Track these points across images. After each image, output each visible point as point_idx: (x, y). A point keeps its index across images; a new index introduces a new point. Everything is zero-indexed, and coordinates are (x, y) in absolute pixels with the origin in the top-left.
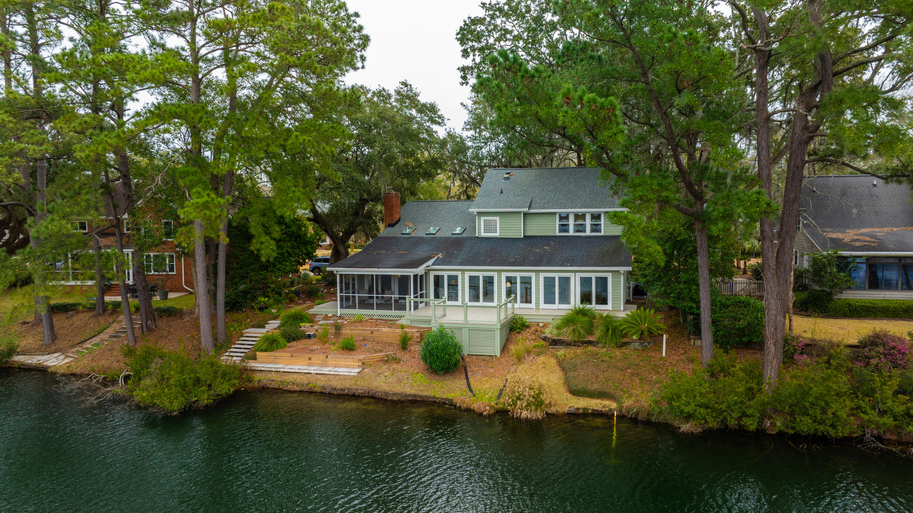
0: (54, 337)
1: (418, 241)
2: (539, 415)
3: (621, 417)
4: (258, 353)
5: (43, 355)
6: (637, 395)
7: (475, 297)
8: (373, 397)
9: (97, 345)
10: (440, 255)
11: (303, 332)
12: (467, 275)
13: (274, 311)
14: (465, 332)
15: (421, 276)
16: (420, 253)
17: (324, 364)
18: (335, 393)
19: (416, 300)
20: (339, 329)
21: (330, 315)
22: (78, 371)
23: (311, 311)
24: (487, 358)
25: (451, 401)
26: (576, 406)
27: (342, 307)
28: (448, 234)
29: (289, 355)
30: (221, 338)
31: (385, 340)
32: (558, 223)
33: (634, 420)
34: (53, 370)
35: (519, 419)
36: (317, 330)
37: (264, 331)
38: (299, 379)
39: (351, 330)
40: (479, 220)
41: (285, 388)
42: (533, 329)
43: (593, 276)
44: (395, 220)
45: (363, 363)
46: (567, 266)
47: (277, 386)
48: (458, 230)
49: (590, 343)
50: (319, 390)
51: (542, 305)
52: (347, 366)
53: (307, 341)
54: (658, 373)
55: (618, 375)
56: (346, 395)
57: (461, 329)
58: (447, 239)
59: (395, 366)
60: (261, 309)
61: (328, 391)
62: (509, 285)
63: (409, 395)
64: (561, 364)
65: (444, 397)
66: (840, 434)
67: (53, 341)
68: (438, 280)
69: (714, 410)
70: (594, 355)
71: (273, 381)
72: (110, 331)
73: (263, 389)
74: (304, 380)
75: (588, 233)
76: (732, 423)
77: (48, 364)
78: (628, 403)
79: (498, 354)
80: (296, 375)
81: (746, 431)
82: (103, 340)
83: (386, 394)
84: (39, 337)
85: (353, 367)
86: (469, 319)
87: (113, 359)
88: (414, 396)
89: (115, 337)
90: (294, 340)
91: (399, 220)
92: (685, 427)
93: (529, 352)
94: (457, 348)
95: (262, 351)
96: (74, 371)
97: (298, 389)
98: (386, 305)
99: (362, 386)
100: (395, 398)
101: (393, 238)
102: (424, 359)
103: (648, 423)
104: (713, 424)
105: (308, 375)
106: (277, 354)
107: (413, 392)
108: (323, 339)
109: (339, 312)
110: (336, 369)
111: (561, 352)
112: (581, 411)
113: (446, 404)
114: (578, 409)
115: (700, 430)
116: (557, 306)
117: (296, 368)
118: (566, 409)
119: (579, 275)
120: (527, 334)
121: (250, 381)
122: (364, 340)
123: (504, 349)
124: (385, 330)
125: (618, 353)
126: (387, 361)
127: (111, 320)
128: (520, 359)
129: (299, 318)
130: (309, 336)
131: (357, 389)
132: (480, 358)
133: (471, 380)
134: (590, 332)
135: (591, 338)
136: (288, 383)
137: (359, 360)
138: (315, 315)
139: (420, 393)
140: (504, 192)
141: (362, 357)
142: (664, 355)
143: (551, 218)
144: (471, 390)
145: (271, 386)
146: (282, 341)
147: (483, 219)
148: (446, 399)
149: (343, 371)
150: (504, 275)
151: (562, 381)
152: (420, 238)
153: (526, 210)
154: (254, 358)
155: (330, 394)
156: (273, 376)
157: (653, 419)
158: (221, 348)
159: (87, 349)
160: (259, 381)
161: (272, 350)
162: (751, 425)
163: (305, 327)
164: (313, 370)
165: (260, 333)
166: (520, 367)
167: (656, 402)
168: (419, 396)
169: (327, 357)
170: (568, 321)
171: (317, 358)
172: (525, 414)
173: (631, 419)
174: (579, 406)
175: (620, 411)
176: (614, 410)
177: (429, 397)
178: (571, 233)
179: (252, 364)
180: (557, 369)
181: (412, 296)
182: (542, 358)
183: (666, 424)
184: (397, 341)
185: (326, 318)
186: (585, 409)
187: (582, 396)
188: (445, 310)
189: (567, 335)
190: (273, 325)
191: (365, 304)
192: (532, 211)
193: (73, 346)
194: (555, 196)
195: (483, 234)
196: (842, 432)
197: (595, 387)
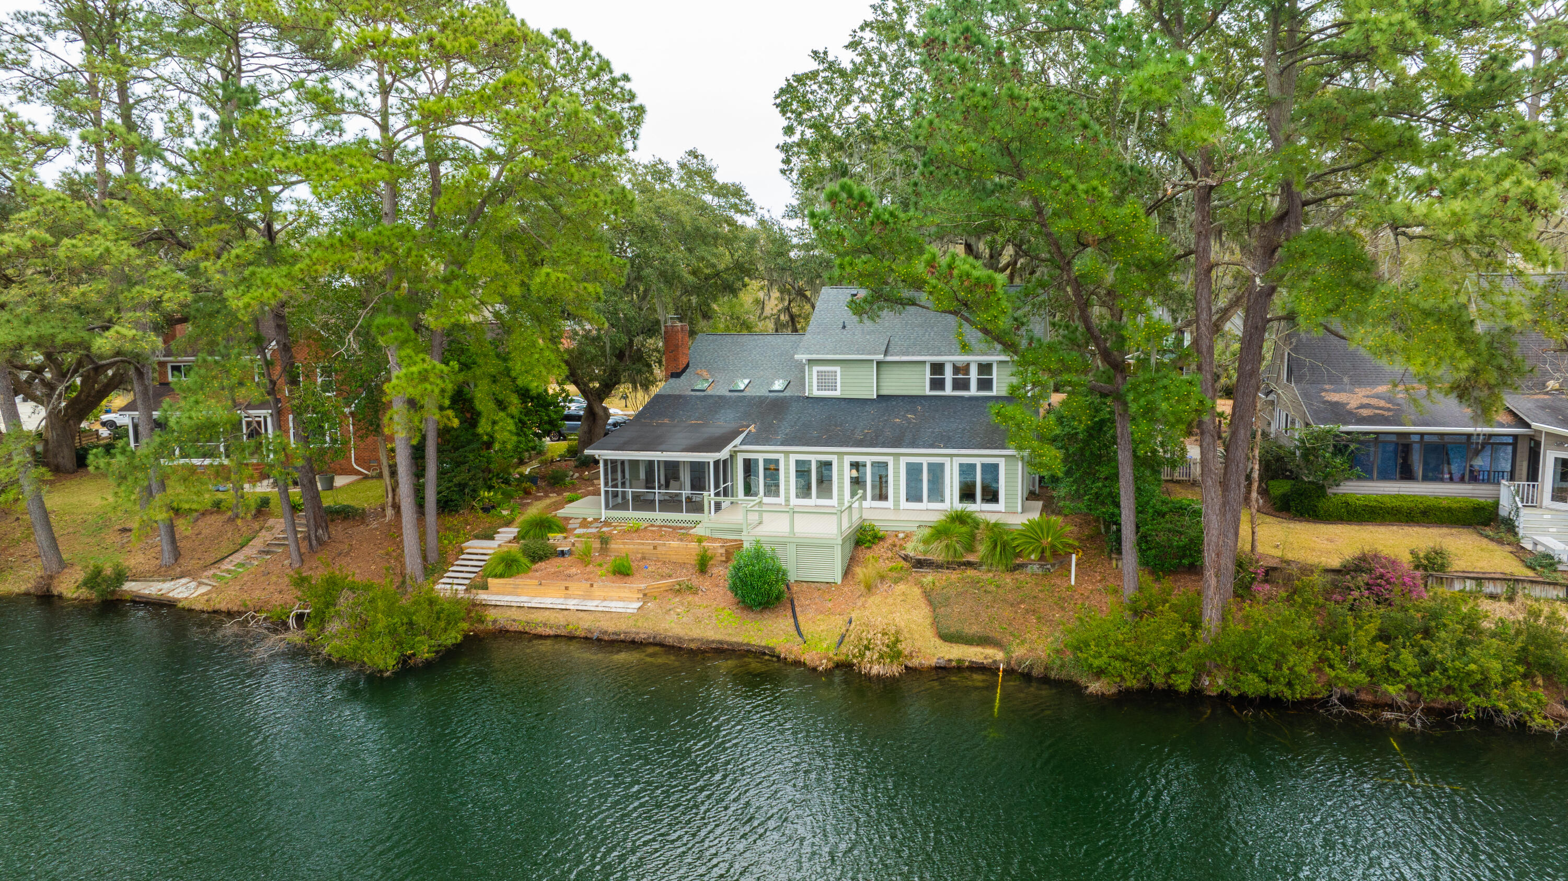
0: (177, 554)
1: (719, 403)
2: (895, 669)
3: (1009, 672)
4: (489, 580)
5: (164, 581)
6: (1032, 642)
7: (804, 491)
8: (661, 645)
9: (242, 565)
10: (752, 428)
11: (554, 547)
12: (793, 458)
13: (505, 513)
14: (791, 549)
15: (725, 462)
16: (723, 422)
17: (588, 597)
18: (606, 638)
19: (718, 499)
20: (607, 543)
21: (590, 519)
22: (223, 607)
23: (562, 513)
24: (823, 587)
25: (772, 649)
26: (947, 658)
27: (607, 507)
28: (763, 392)
29: (536, 582)
30: (432, 556)
31: (674, 558)
32: (928, 376)
33: (1027, 677)
34: (185, 604)
35: (868, 677)
36: (573, 545)
37: (493, 544)
38: (552, 618)
39: (624, 544)
40: (810, 371)
41: (533, 632)
42: (889, 541)
43: (978, 462)
44: (681, 367)
45: (645, 595)
46: (939, 447)
47: (520, 628)
48: (778, 385)
49: (969, 564)
50: (583, 635)
51: (904, 504)
52: (621, 599)
53: (560, 560)
54: (1063, 609)
55: (1008, 613)
56: (623, 641)
57: (785, 544)
58: (761, 400)
59: (690, 598)
60: (486, 510)
61: (595, 635)
62: (854, 473)
63: (713, 642)
64: (928, 596)
65: (763, 644)
66: (1298, 696)
67: (176, 560)
68: (749, 466)
69: (1134, 663)
70: (975, 583)
71: (514, 620)
72: (258, 542)
73: (503, 633)
74: (561, 619)
75: (973, 391)
76: (1158, 681)
77: (175, 594)
78: (1019, 652)
79: (839, 580)
80: (547, 613)
81: (1177, 693)
82: (249, 558)
83: (680, 639)
84: (152, 553)
85: (630, 600)
86: (797, 529)
87: (271, 588)
88: (721, 642)
89: (267, 553)
90: (541, 559)
91: (687, 366)
92: (1095, 687)
93: (882, 578)
94: (781, 574)
95: (495, 576)
96: (217, 607)
97: (552, 633)
98: (672, 504)
99: (644, 628)
100: (693, 646)
101: (680, 397)
102: (734, 589)
103: (1045, 680)
104: (1132, 682)
105: (566, 613)
106: (517, 581)
107: (719, 637)
108: (585, 559)
109: (604, 514)
110: (605, 604)
111: (929, 577)
112: (954, 664)
113: (765, 654)
114: (950, 661)
115: (1114, 690)
116: (925, 504)
117: (547, 602)
118: (933, 662)
119: (957, 461)
120: (880, 549)
121: (481, 621)
122: (644, 558)
123: (847, 572)
124: (675, 544)
125: (1008, 580)
126: (679, 590)
127: (256, 526)
128: (869, 588)
129: (544, 525)
130: (563, 553)
131: (638, 633)
132: (813, 585)
133: (800, 618)
134: (971, 549)
135: (971, 558)
136: (537, 624)
137: (639, 591)
138: (567, 519)
139: (728, 639)
140: (848, 327)
141: (643, 586)
142: (1073, 583)
143: (918, 368)
144: (800, 634)
145: (511, 629)
146: (525, 560)
147: (816, 369)
148: (765, 647)
149: (616, 606)
150: (847, 460)
151: (929, 621)
152: (720, 397)
153: (880, 357)
154: (485, 587)
155: (599, 640)
156: (514, 614)
157: (1053, 674)
158: (433, 572)
159: (229, 572)
160: (495, 621)
161: (511, 576)
162: (1183, 684)
163: (555, 539)
164: (572, 604)
165: (488, 548)
166: (871, 600)
167: (1057, 652)
168: (727, 642)
169: (592, 585)
170: (940, 532)
172: (876, 669)
173: (1022, 674)
174: (952, 657)
175: (1008, 663)
176: (1000, 662)
177: (742, 644)
178: (948, 391)
179: (483, 596)
180: (923, 603)
181: (712, 492)
182: (901, 587)
183: (1070, 682)
184: (693, 560)
185: (584, 523)
186: (959, 661)
187: (957, 642)
188: (761, 516)
189: (937, 553)
190: (507, 534)
191: (643, 503)
192: (889, 358)
193: (206, 568)
194: (924, 335)
195: (816, 393)
196: (1302, 692)
197: (974, 629)
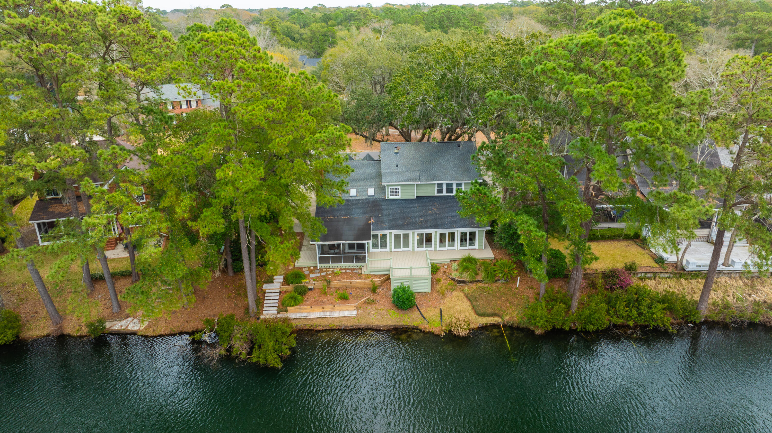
1: (349, 204)
4: (288, 308)
6: (510, 314)
8: (372, 329)
10: (372, 220)
11: (307, 287)
12: (393, 234)
13: (271, 268)
14: (411, 282)
18: (348, 328)
20: (329, 283)
21: (312, 268)
23: (297, 265)
24: (425, 294)
25: (417, 327)
26: (482, 323)
27: (319, 262)
28: (366, 197)
29: (309, 306)
32: (436, 188)
33: (512, 327)
36: (314, 284)
37: (276, 286)
38: (322, 322)
40: (388, 189)
41: (315, 329)
42: (442, 270)
43: (468, 231)
45: (357, 308)
46: (453, 228)
47: (308, 328)
48: (371, 193)
49: (479, 281)
51: (440, 248)
52: (347, 310)
53: (312, 293)
54: (517, 298)
55: (499, 302)
57: (408, 280)
58: (368, 202)
59: (375, 306)
62: (419, 237)
63: (392, 326)
64: (469, 298)
65: (412, 325)
67: (120, 309)
71: (305, 325)
74: (325, 322)
75: (454, 193)
77: (130, 328)
79: (430, 291)
81: (565, 330)
90: (304, 294)
92: (538, 331)
93: (447, 289)
95: (291, 306)
97: (323, 329)
99: (362, 322)
100: (385, 328)
103: (518, 329)
104: (550, 328)
105: (326, 319)
106: (302, 307)
107: (393, 323)
108: (324, 292)
109: (319, 265)
110: (342, 313)
111: (465, 288)
112: (484, 325)
115: (544, 332)
116: (447, 248)
117: (317, 315)
119: (460, 232)
120: (441, 275)
122: (346, 288)
123: (432, 287)
124: (359, 281)
125: (494, 286)
126: (369, 302)
128: (444, 294)
129: (295, 275)
130: (311, 289)
131: (360, 325)
132: (421, 295)
135: (478, 278)
136: (316, 326)
137: (354, 305)
138: (302, 269)
140: (399, 166)
142: (518, 286)
143: (432, 186)
144: (424, 318)
145: (305, 328)
146: (298, 296)
149: (347, 313)
150: (416, 234)
151: (471, 307)
152: (349, 201)
153: (418, 183)
154: (286, 311)
155: (345, 330)
156: (305, 322)
161: (296, 305)
162: (566, 327)
163: (305, 282)
165: (274, 288)
166: (446, 300)
167: (520, 317)
168: (397, 325)
169: (334, 306)
171: (328, 307)
172: (461, 333)
173: (509, 326)
175: (504, 323)
176: (501, 322)
178: (444, 194)
179: (287, 315)
181: (367, 254)
183: (527, 328)
184: (369, 288)
185: (311, 271)
186: (486, 323)
187: (484, 316)
189: (465, 276)
190: (278, 280)
191: (336, 260)
193: (135, 310)
194: (432, 170)
195: (390, 197)
197: (489, 311)
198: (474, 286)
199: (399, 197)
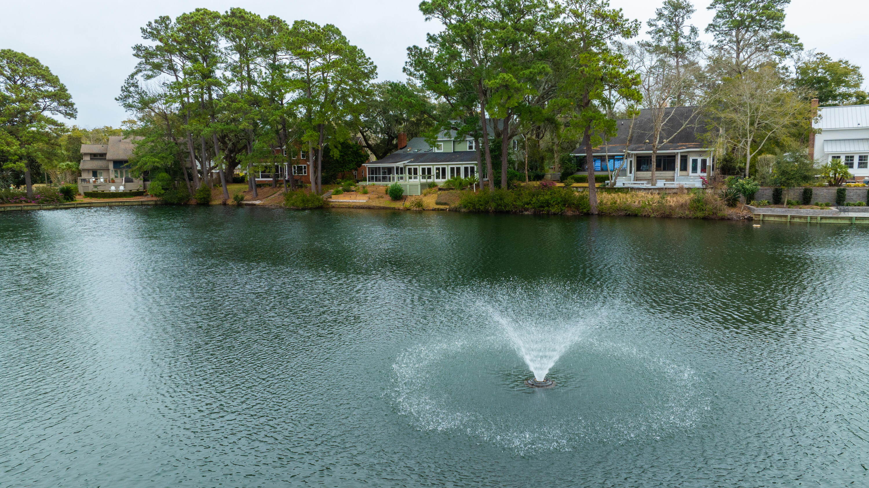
2: (421, 208)
4: (333, 196)
5: (254, 201)
6: (457, 203)
10: (412, 160)
12: (421, 167)
13: (342, 183)
14: (408, 186)
15: (401, 169)
20: (365, 188)
24: (415, 196)
25: (395, 207)
26: (436, 207)
27: (369, 181)
29: (344, 196)
30: (319, 192)
31: (380, 191)
32: (468, 145)
34: (258, 205)
35: (411, 210)
36: (356, 189)
37: (337, 189)
39: (369, 188)
43: (469, 166)
44: (403, 146)
46: (459, 162)
47: (338, 206)
48: (428, 150)
50: (352, 207)
53: (351, 192)
55: (455, 198)
56: (361, 208)
58: (420, 154)
59: (381, 199)
60: (338, 183)
62: (437, 171)
64: (439, 196)
67: (257, 196)
70: (451, 193)
72: (278, 193)
73: (333, 208)
74: (347, 204)
77: (256, 203)
78: (453, 206)
79: (420, 195)
80: (344, 202)
82: (276, 196)
83: (374, 207)
84: (251, 196)
85: (366, 199)
87: (279, 201)
89: (280, 194)
90: (347, 192)
91: (406, 146)
93: (430, 193)
94: (403, 191)
96: (265, 205)
97: (345, 207)
98: (383, 179)
100: (377, 207)
101: (399, 153)
102: (391, 195)
105: (349, 202)
106: (339, 196)
107: (384, 206)
108: (358, 191)
111: (441, 192)
118: (431, 208)
119: (463, 166)
120: (434, 188)
121: (329, 205)
122: (373, 191)
123: (422, 192)
124: (382, 187)
125: (459, 191)
126: (378, 197)
127: (278, 190)
128: (425, 195)
129: (351, 186)
131: (365, 205)
132: (411, 195)
133: (404, 201)
135: (453, 187)
136: (342, 205)
137: (368, 197)
138: (359, 185)
142: (475, 192)
143: (465, 143)
144: (403, 205)
146: (342, 192)
147: (436, 143)
149: (361, 200)
150: (435, 167)
151: (435, 201)
152: (409, 153)
153: (454, 139)
155: (355, 207)
156: (337, 203)
159: (269, 199)
160: (332, 205)
163: (353, 188)
164: (351, 200)
166: (424, 198)
169: (356, 197)
171: (353, 197)
172: (414, 209)
176: (448, 208)
177: (389, 207)
178: (473, 150)
179: (330, 200)
180: (436, 197)
181: (396, 175)
182: (434, 194)
184: (385, 191)
185: (362, 185)
187: (439, 204)
189: (445, 187)
190: (340, 188)
191: (377, 179)
192: (457, 140)
193: (264, 198)
195: (436, 151)
197: (444, 201)
198: (446, 192)
199: (442, 151)
